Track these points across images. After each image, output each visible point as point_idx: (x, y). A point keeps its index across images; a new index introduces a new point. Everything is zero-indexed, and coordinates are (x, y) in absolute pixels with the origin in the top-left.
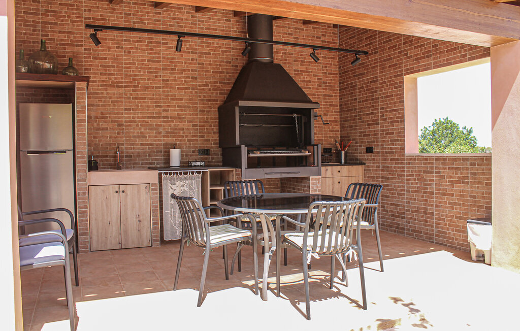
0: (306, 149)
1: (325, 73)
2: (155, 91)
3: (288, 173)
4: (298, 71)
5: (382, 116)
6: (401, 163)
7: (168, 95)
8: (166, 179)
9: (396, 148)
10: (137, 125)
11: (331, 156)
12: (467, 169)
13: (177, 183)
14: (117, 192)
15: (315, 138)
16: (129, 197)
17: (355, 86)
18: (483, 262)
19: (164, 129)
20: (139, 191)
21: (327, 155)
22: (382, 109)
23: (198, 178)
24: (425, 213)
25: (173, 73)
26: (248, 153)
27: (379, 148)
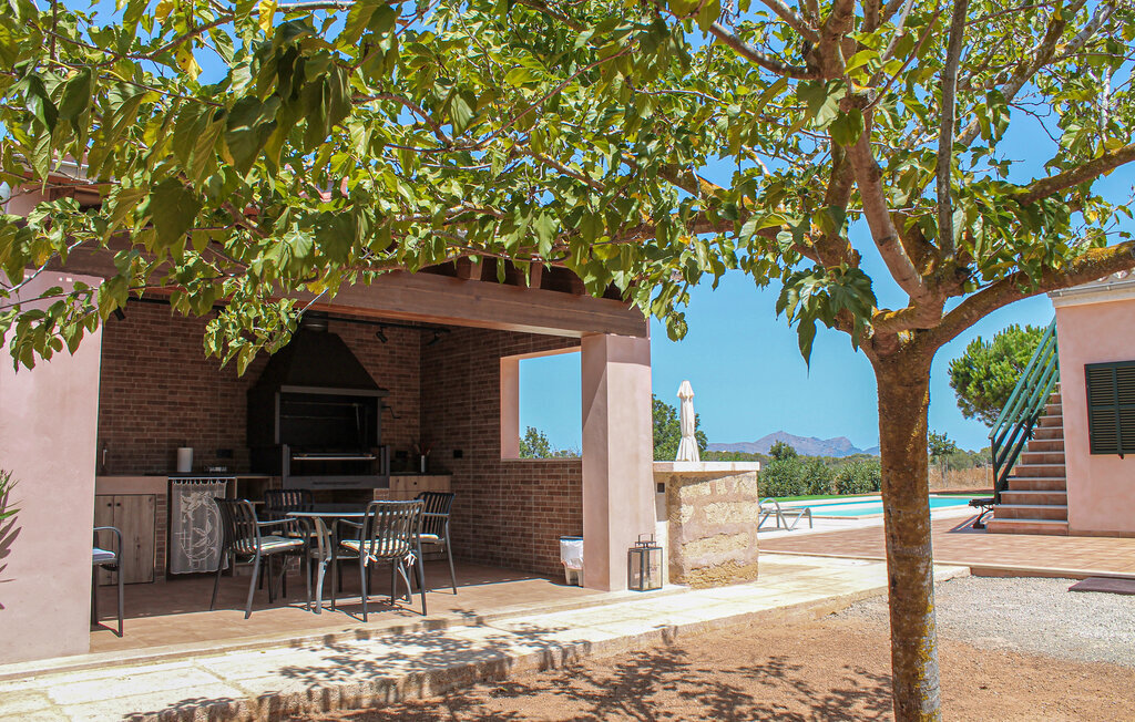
0: (369, 452)
1: (400, 344)
2: (160, 365)
3: (345, 483)
4: (362, 340)
5: (474, 408)
6: (497, 472)
7: (178, 372)
8: (179, 488)
9: (491, 452)
10: (132, 413)
11: (405, 463)
12: (566, 477)
13: (193, 495)
14: (110, 505)
15: (382, 437)
16: (126, 512)
17: (441, 365)
18: (577, 585)
19: (170, 419)
20: (140, 504)
21: (399, 461)
22: (474, 398)
23: (221, 487)
24: (523, 535)
25: (186, 341)
26: (292, 456)
27: (468, 452)
